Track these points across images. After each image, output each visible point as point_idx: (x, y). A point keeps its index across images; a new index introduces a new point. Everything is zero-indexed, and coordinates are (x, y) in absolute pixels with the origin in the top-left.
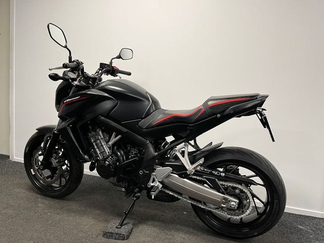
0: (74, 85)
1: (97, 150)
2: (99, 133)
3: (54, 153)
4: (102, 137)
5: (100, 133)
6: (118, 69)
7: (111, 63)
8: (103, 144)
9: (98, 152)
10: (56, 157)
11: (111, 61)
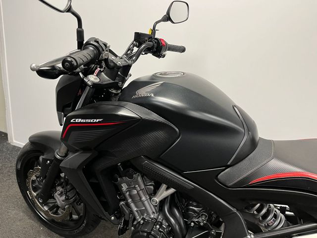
0: (89, 83)
1: (132, 205)
2: (137, 180)
3: (58, 185)
4: (143, 187)
5: (140, 179)
6: (166, 44)
7: (154, 31)
8: (144, 198)
9: (135, 209)
10: (62, 193)
11: (154, 27)
